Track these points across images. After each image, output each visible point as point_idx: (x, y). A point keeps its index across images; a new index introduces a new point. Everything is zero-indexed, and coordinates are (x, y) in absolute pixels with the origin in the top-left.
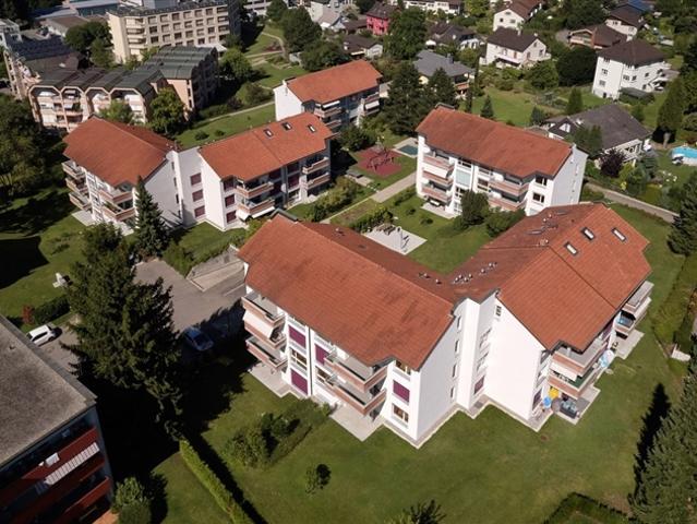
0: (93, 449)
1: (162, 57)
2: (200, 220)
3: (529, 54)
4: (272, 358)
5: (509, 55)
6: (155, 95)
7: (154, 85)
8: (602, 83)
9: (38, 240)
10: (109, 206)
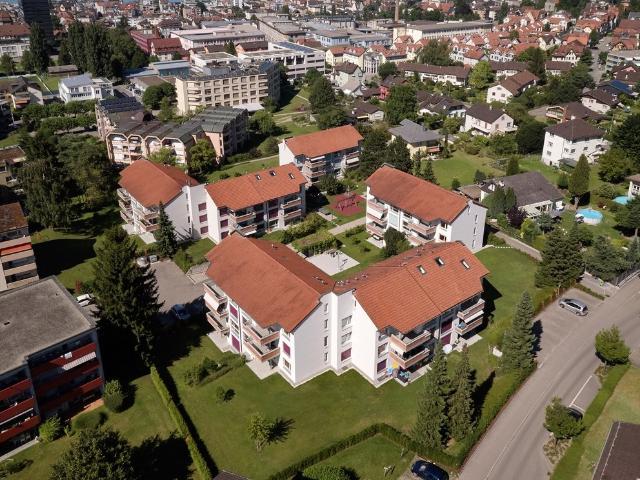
0: (92, 355)
1: (205, 115)
2: (203, 237)
3: (497, 126)
4: (220, 326)
5: (482, 125)
6: (194, 144)
7: (194, 136)
8: (549, 153)
9: (95, 241)
10: (143, 221)
